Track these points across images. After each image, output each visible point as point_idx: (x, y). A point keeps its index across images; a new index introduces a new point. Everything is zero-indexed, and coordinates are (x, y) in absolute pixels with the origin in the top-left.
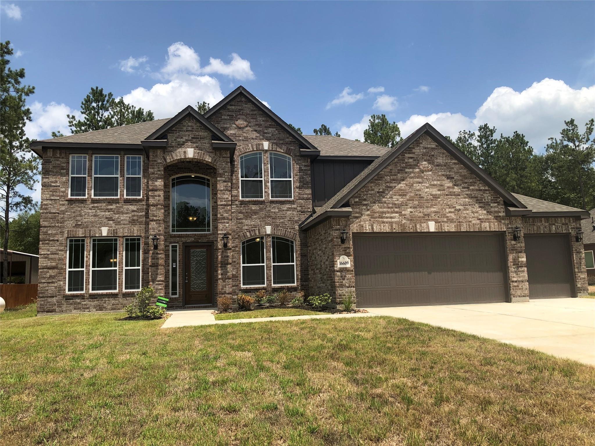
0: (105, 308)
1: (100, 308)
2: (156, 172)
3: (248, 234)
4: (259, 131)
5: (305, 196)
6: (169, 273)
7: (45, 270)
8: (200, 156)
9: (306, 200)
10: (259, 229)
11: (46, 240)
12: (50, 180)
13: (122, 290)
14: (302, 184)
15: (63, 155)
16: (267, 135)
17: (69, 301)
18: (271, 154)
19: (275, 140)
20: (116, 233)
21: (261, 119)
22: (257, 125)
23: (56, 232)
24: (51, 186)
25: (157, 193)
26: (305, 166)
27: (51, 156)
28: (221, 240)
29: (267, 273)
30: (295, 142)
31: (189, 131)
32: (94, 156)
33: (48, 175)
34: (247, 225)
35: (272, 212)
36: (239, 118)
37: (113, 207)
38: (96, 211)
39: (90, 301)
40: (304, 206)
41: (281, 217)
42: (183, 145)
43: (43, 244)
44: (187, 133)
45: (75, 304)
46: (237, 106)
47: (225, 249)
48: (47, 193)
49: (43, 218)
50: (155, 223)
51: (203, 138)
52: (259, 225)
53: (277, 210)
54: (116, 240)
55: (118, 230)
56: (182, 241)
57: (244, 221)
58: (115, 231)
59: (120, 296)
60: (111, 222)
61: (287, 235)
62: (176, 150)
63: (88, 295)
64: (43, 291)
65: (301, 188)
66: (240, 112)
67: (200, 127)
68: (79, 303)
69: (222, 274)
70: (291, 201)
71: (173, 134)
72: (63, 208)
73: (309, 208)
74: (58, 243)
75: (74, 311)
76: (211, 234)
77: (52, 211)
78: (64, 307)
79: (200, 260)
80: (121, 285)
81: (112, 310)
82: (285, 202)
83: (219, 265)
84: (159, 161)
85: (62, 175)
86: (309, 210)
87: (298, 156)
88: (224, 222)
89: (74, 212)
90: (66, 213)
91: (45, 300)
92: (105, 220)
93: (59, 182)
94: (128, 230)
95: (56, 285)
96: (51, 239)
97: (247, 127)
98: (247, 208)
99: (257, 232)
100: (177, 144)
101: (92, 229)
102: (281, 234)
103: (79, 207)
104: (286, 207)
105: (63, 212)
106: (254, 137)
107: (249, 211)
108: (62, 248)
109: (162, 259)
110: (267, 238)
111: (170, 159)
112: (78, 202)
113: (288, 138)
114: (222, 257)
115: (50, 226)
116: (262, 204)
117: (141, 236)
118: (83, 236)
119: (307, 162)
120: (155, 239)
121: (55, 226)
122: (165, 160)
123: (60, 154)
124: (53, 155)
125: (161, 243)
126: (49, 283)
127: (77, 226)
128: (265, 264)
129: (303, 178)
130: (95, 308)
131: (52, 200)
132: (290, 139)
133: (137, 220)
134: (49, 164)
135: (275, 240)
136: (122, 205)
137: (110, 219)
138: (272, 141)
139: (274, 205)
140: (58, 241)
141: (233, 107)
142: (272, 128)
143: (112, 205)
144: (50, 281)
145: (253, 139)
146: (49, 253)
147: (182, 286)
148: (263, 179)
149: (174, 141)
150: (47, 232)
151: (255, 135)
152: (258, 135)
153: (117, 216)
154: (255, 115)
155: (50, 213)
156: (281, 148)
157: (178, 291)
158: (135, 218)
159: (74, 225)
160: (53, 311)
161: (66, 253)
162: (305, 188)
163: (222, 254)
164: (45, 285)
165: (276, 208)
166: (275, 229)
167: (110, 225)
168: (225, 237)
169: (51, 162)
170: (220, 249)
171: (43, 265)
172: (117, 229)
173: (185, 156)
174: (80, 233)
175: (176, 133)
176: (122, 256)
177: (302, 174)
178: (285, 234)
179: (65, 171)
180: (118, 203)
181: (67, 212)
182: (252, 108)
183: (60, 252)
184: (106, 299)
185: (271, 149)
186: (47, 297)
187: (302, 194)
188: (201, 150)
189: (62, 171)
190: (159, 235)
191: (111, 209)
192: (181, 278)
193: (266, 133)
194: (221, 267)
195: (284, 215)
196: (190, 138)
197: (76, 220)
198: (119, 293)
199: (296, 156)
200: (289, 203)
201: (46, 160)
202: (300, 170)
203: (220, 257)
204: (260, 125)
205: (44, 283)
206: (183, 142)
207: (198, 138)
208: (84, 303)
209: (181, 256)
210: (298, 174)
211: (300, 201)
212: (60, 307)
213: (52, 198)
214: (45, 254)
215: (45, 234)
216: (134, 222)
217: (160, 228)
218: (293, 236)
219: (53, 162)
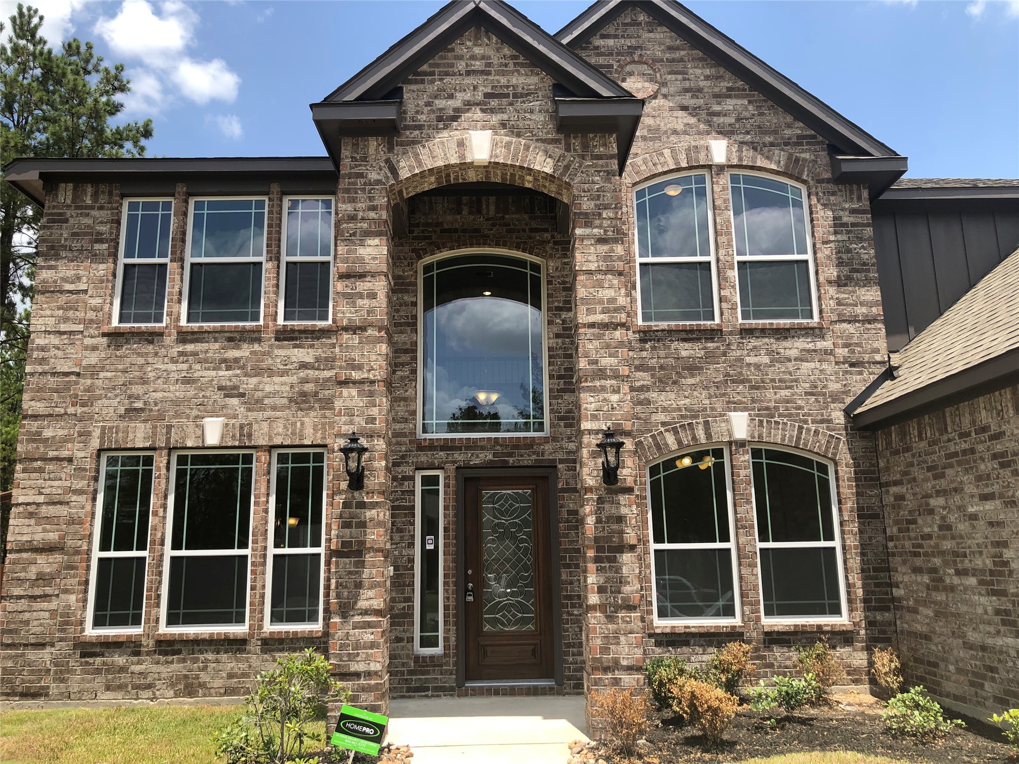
0: (202, 685)
1: (186, 687)
2: (360, 214)
3: (670, 439)
4: (695, 109)
5: (861, 310)
6: (412, 568)
7: (25, 555)
8: (515, 156)
9: (863, 322)
10: (706, 423)
11: (36, 460)
12: (61, 275)
13: (261, 627)
14: (846, 270)
15: (103, 199)
16: (721, 120)
17: (91, 660)
18: (734, 179)
19: (748, 133)
20: (250, 435)
21: (699, 74)
22: (686, 90)
23: (66, 432)
24: (61, 292)
25: (363, 286)
26: (853, 211)
27: (69, 201)
28: (594, 455)
29: (741, 578)
30: (814, 137)
31: (475, 72)
32: (192, 202)
33: (55, 260)
34: (665, 409)
35: (749, 365)
36: (631, 74)
37: (244, 352)
38: (190, 368)
39: (158, 663)
40: (857, 345)
41: (780, 381)
42: (455, 118)
43: (24, 471)
44: (469, 80)
45: (108, 671)
46: (623, 36)
47: (609, 492)
48: (48, 312)
49: (32, 390)
50: (354, 392)
51: (522, 95)
52: (705, 409)
53: (766, 360)
54: (248, 459)
55: (255, 427)
56: (454, 462)
57: (655, 395)
58: (245, 431)
59: (254, 646)
60: (235, 401)
61: (805, 444)
62: (429, 137)
63: (151, 643)
64: (13, 626)
65: (846, 285)
66: (631, 54)
67: (513, 57)
68: (123, 669)
69: (601, 590)
70: (813, 329)
71: (421, 86)
72: (93, 359)
73: (877, 351)
74: (69, 469)
75: (106, 697)
76: (546, 440)
77: (59, 369)
78: (75, 682)
79: (514, 525)
80: (258, 608)
81: (225, 694)
82: (792, 333)
83: (591, 554)
84: (373, 176)
85: (96, 258)
86: (878, 358)
87: (828, 181)
88: (603, 389)
89: (125, 371)
90: (102, 375)
91: (17, 656)
92: (218, 396)
93: (84, 279)
94: (285, 427)
95: (53, 605)
96: (51, 454)
97: (655, 97)
98: (662, 353)
99: (701, 433)
100: (433, 116)
101: (174, 422)
102: (783, 439)
103: (139, 354)
104: (795, 347)
105: (93, 371)
106: (680, 127)
107: (671, 361)
108: (81, 484)
109: (380, 524)
110: (737, 452)
111: (411, 168)
112: (136, 339)
113: (789, 126)
114: (599, 521)
115: (51, 415)
116: (712, 340)
117: (325, 446)
118: (147, 445)
119: (859, 199)
120: (351, 450)
121: (66, 414)
122: (394, 171)
123: (95, 196)
124: (73, 201)
125: (376, 464)
126: (34, 598)
127: (132, 413)
128: (731, 545)
129: (849, 251)
130: (172, 685)
131: (61, 333)
132: (798, 129)
133: (316, 394)
134: (61, 228)
135: (764, 461)
136: (271, 346)
137: (230, 391)
138: (740, 138)
139: (754, 342)
140: (70, 460)
141: (611, 42)
142: (737, 97)
143: (238, 347)
144: (38, 592)
145: (675, 132)
146: (41, 499)
147: (455, 616)
148: (712, 258)
149: (426, 110)
150: (39, 434)
151: (682, 120)
152: (693, 120)
153: (254, 381)
154: (681, 60)
155: (53, 374)
156: (768, 158)
157: (441, 634)
158: (309, 387)
159: (122, 410)
160: (40, 695)
161: (94, 499)
162: (857, 285)
163: (598, 511)
164: (23, 604)
165: (763, 352)
166: (761, 422)
167: (230, 411)
168: (612, 445)
169: (66, 221)
170: (589, 490)
171: (19, 538)
172: (250, 425)
173: (463, 156)
174: (140, 435)
175: (432, 82)
176: (266, 511)
177: (845, 237)
178: (799, 438)
179: (105, 246)
180: (259, 340)
181: (103, 369)
182: (668, 42)
183: (74, 498)
184: (210, 656)
185: (735, 162)
186: (26, 645)
187: (847, 305)
188: (519, 135)
189: (97, 246)
190: (370, 436)
191: (236, 360)
192: (452, 588)
193: (718, 114)
194: (597, 560)
195: (790, 374)
196: (480, 97)
197: (130, 397)
198: (251, 635)
199: (820, 181)
200: (806, 335)
201: (52, 214)
202: (838, 225)
203: (591, 521)
204: (696, 92)
205: (20, 597)
206: (456, 110)
207: (507, 96)
208: (137, 668)
209: (451, 512)
210: (832, 238)
211: (845, 325)
212: (63, 681)
213: (63, 327)
214: (28, 504)
215: (34, 441)
216: (304, 402)
217: (375, 411)
218: (827, 448)
219: (71, 221)
